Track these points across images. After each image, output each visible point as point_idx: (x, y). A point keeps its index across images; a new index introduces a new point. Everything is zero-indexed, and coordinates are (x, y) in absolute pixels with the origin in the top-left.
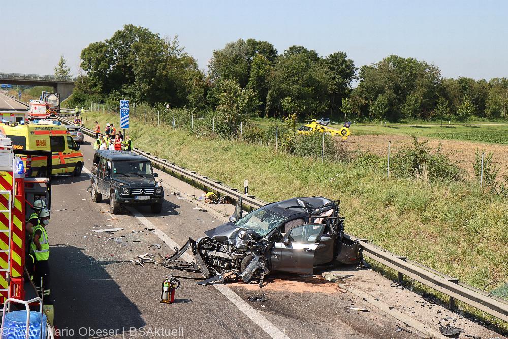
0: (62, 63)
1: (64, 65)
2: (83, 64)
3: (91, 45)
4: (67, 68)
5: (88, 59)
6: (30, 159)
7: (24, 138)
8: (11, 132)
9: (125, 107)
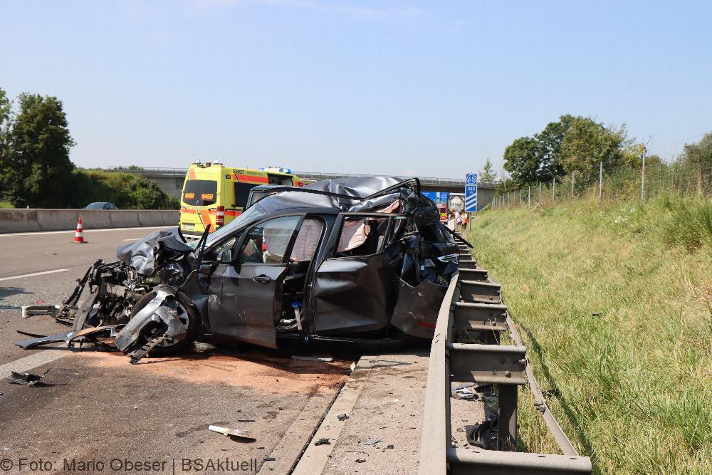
0: (488, 167)
1: (490, 169)
2: (506, 165)
3: (517, 142)
4: (493, 173)
5: (511, 157)
6: (222, 213)
7: (215, 183)
8: (202, 175)
9: (471, 182)
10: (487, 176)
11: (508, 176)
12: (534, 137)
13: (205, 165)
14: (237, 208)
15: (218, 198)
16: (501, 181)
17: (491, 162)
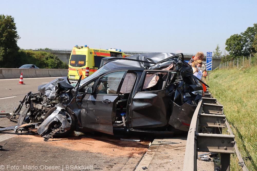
0: (217, 49)
1: (219, 50)
2: (227, 48)
3: (232, 36)
4: (220, 52)
5: (229, 44)
6: (88, 71)
7: (85, 56)
8: (79, 52)
9: (209, 56)
10: (218, 54)
11: (228, 53)
12: (240, 34)
13: (80, 48)
14: (95, 68)
15: (87, 63)
16: (224, 55)
17: (219, 46)
